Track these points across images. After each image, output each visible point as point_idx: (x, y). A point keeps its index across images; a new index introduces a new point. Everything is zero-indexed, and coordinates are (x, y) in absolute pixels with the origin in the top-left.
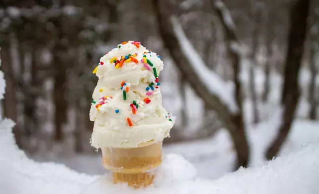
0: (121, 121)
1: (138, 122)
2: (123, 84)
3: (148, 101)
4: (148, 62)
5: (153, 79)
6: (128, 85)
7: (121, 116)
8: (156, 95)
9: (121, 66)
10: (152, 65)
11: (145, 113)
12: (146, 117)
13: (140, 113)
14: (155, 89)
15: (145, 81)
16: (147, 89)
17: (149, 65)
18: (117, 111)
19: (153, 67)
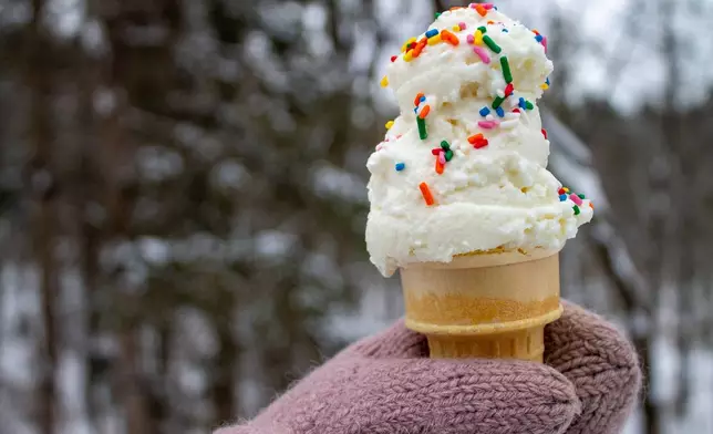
0: (409, 191)
1: (451, 196)
2: (420, 99)
3: (479, 143)
4: (487, 42)
5: (497, 84)
6: (431, 100)
7: (408, 179)
8: (509, 129)
9: (416, 55)
10: (496, 50)
11: (469, 171)
12: (471, 184)
13: (456, 172)
14: (508, 114)
15: (480, 93)
16: (484, 113)
17: (487, 52)
18: (400, 168)
19: (502, 55)
